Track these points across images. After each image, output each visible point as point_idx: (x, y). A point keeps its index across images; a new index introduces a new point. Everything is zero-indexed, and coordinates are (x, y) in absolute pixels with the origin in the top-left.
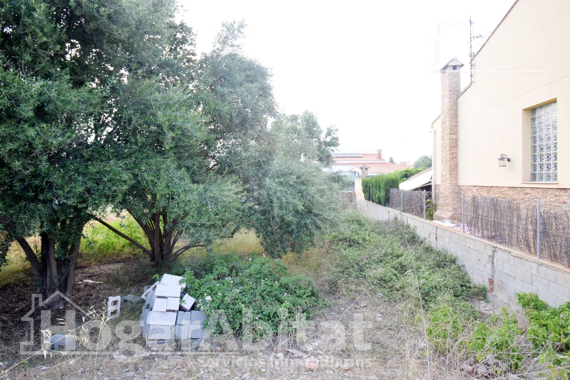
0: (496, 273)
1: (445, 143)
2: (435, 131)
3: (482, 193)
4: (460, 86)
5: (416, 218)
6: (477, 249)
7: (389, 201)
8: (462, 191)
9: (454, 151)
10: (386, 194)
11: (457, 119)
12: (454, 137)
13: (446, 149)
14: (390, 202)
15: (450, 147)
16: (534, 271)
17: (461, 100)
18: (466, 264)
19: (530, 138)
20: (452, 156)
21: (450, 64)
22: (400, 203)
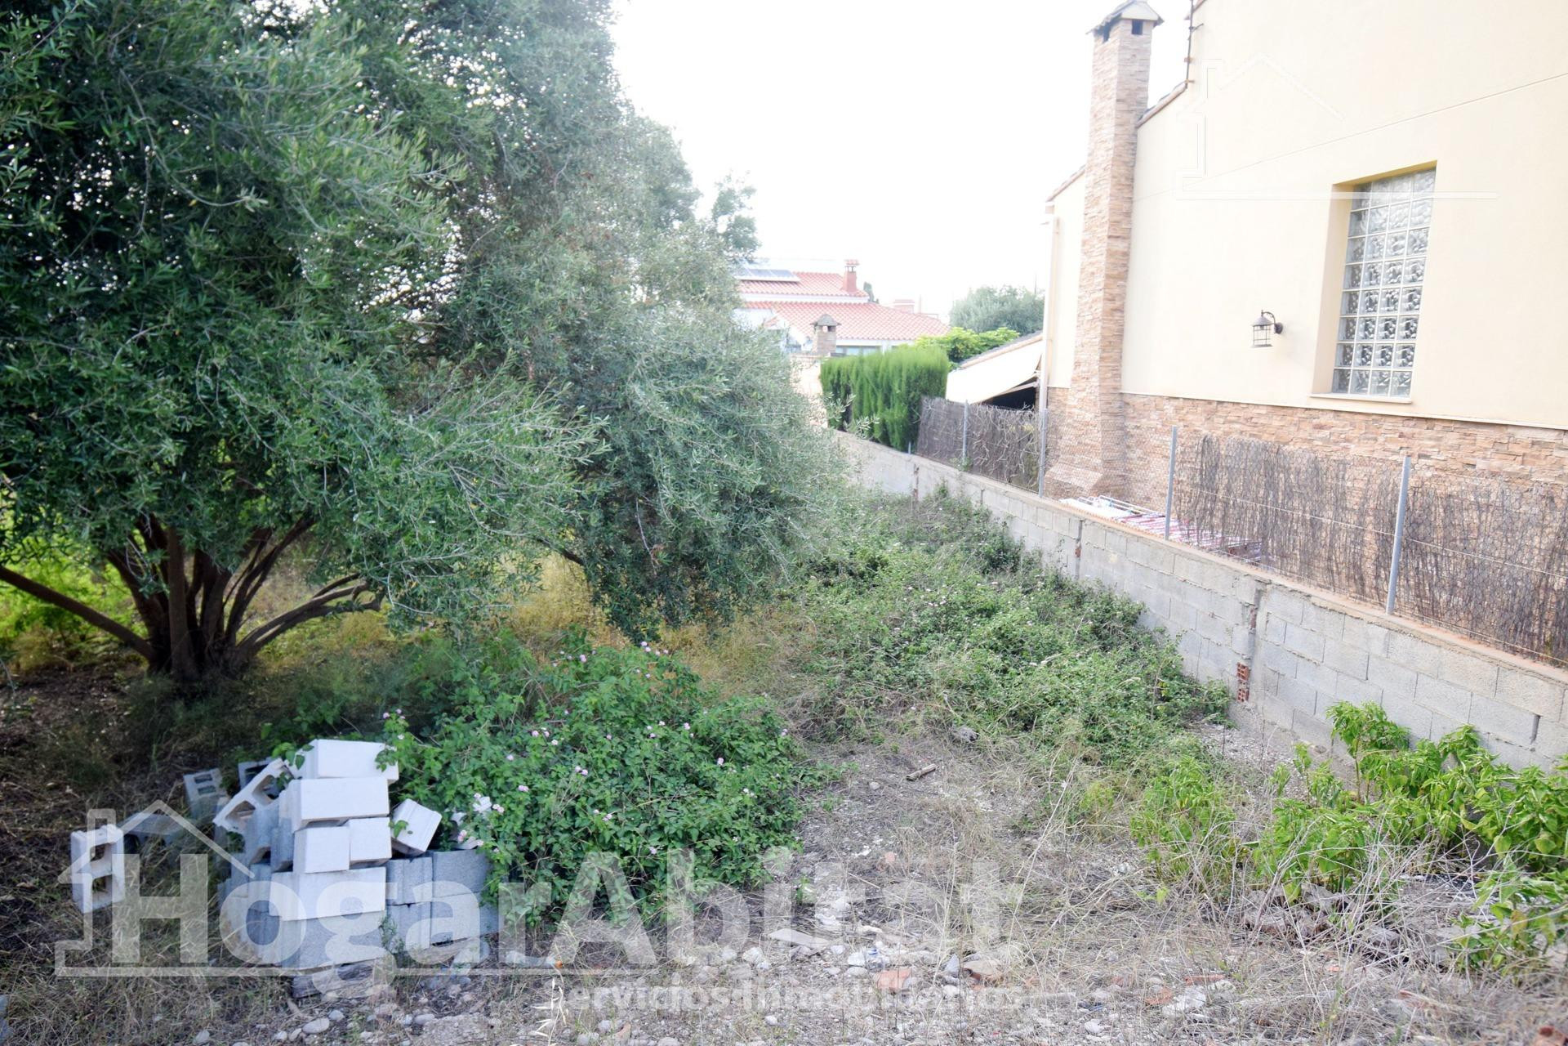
0: (1262, 652)
1: (1092, 264)
2: (1058, 222)
3: (1190, 417)
4: (1146, 89)
5: (1013, 490)
6: (1206, 585)
7: (917, 435)
8: (1130, 410)
9: (1117, 291)
10: (911, 414)
11: (1131, 192)
12: (1120, 246)
13: (1097, 281)
14: (921, 438)
15: (1108, 276)
16: (1377, 648)
17: (1150, 133)
18: (1168, 624)
19: (1343, 269)
20: (1111, 305)
21: (1126, 14)
22: (958, 444)
